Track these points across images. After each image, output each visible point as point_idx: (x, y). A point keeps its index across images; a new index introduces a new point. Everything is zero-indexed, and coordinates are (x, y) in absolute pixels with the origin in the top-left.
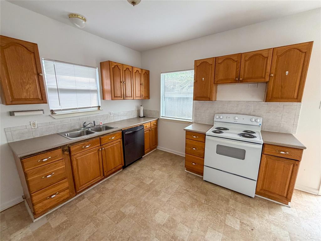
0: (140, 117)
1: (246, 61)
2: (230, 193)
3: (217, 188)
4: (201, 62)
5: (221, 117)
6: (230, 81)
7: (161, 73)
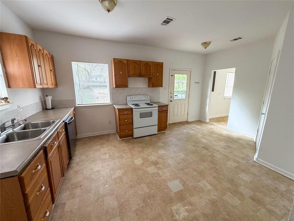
0: (47, 109)
1: (143, 65)
2: (149, 137)
3: (143, 138)
4: (118, 60)
5: (131, 98)
6: (137, 76)
7: (72, 61)
